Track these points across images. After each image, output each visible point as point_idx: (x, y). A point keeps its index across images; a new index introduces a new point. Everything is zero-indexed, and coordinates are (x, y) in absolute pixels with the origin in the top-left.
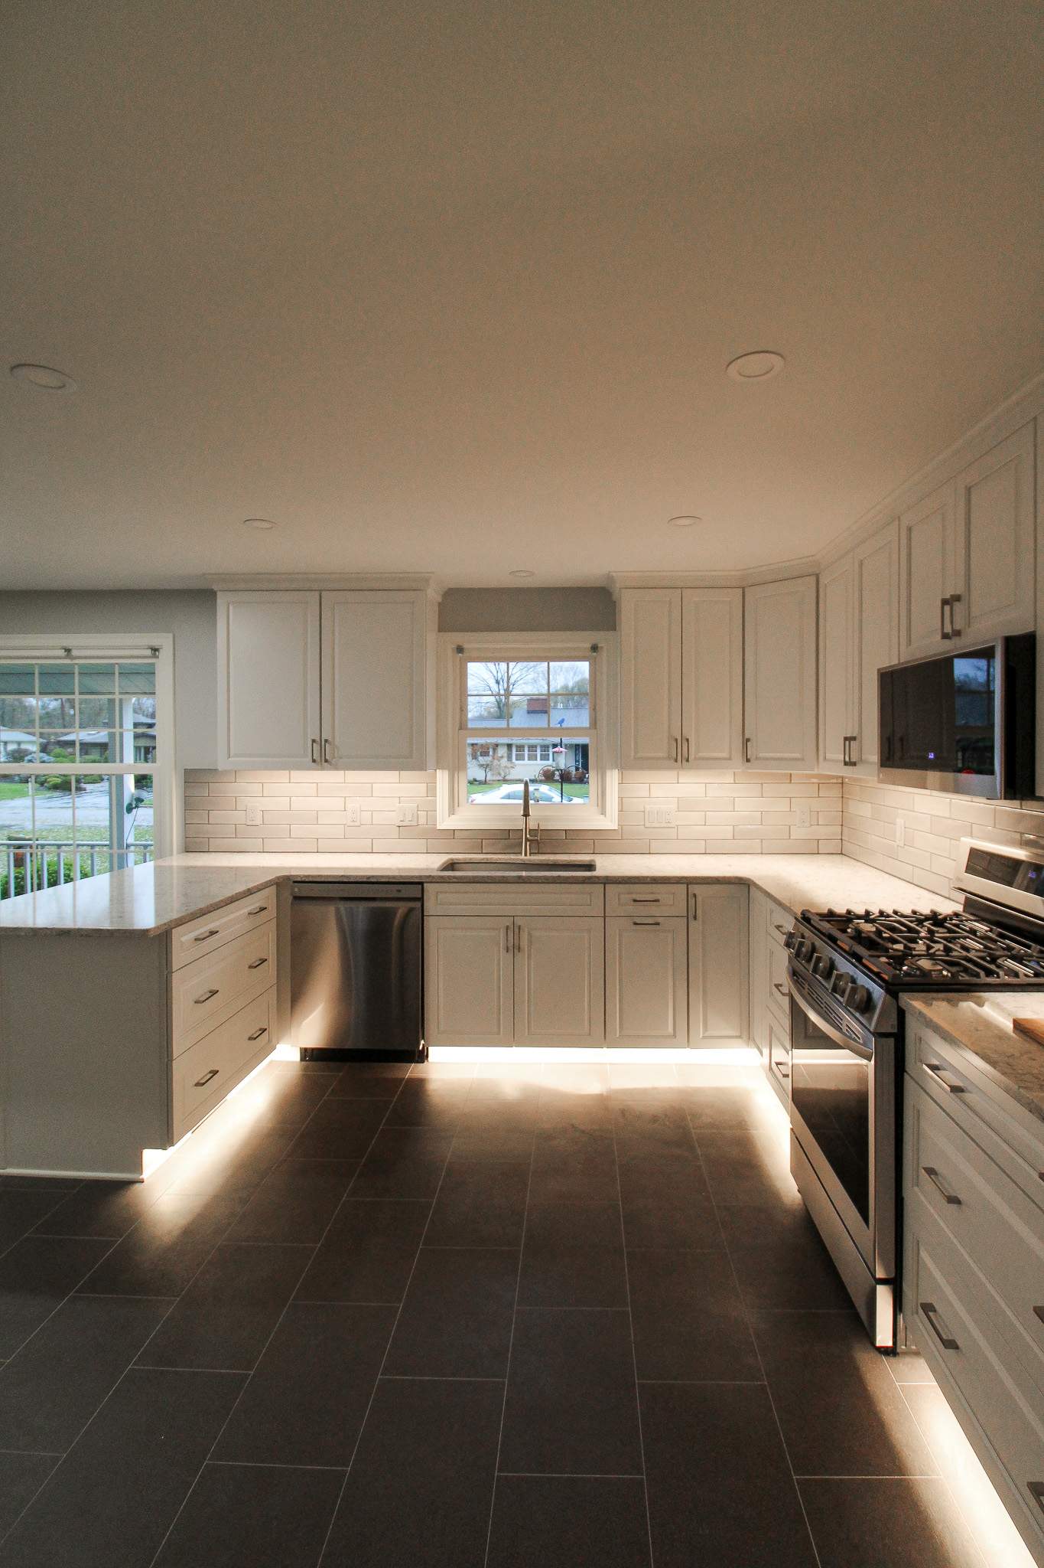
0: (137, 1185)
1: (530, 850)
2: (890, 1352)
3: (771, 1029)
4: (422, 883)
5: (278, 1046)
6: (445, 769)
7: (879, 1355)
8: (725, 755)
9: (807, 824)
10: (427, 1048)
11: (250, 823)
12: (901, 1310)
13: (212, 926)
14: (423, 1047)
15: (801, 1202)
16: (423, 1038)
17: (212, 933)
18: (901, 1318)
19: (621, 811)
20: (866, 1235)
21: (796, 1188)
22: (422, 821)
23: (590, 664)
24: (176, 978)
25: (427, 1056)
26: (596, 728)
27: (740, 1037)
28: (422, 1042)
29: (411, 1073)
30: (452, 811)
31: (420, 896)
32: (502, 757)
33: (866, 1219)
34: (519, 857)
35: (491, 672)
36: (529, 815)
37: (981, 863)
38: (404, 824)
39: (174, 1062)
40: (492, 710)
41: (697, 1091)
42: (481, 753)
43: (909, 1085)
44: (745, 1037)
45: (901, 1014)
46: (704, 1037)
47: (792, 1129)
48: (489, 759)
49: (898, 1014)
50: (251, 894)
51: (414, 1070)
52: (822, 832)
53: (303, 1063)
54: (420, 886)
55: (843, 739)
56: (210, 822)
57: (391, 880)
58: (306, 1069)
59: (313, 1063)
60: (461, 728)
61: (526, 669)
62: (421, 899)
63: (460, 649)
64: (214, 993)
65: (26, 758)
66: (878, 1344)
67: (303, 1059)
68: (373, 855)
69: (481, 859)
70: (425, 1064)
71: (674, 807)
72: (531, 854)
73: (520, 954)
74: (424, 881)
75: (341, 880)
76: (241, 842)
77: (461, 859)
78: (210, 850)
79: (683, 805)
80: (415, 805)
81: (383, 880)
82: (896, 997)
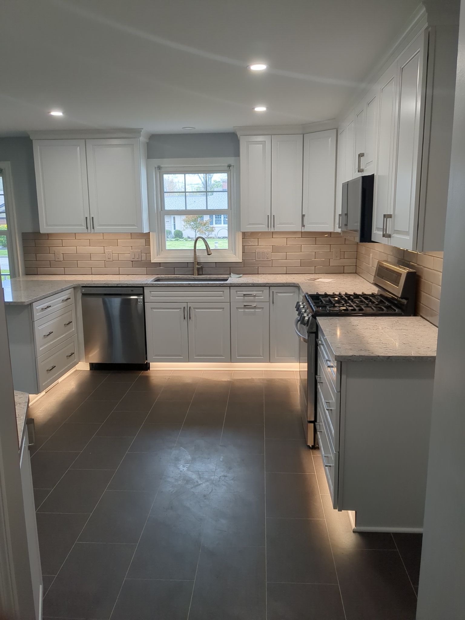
2: (313, 447)
4: (143, 287)
5: (80, 363)
6: (155, 232)
9: (339, 258)
10: (149, 364)
11: (57, 260)
12: (316, 433)
13: (48, 304)
14: (147, 363)
16: (147, 358)
17: (48, 307)
19: (244, 253)
22: (144, 258)
23: (228, 174)
24: (36, 324)
25: (150, 368)
28: (146, 361)
29: (142, 374)
30: (158, 253)
31: (142, 293)
34: (193, 276)
38: (135, 260)
46: (276, 358)
49: (316, 324)
50: (64, 291)
51: (146, 373)
52: (346, 262)
53: (91, 371)
55: (339, 215)
56: (37, 260)
57: (128, 286)
58: (92, 373)
59: (96, 371)
60: (162, 211)
62: (143, 295)
63: (159, 168)
64: (51, 333)
66: (308, 444)
67: (91, 369)
68: (120, 276)
69: (174, 277)
70: (148, 371)
71: (270, 250)
72: (198, 274)
73: (191, 320)
74: (144, 286)
75: (104, 285)
76: (53, 270)
77: (163, 277)
78: (38, 274)
79: (275, 249)
80: (140, 250)
81: (124, 286)
82: (315, 319)
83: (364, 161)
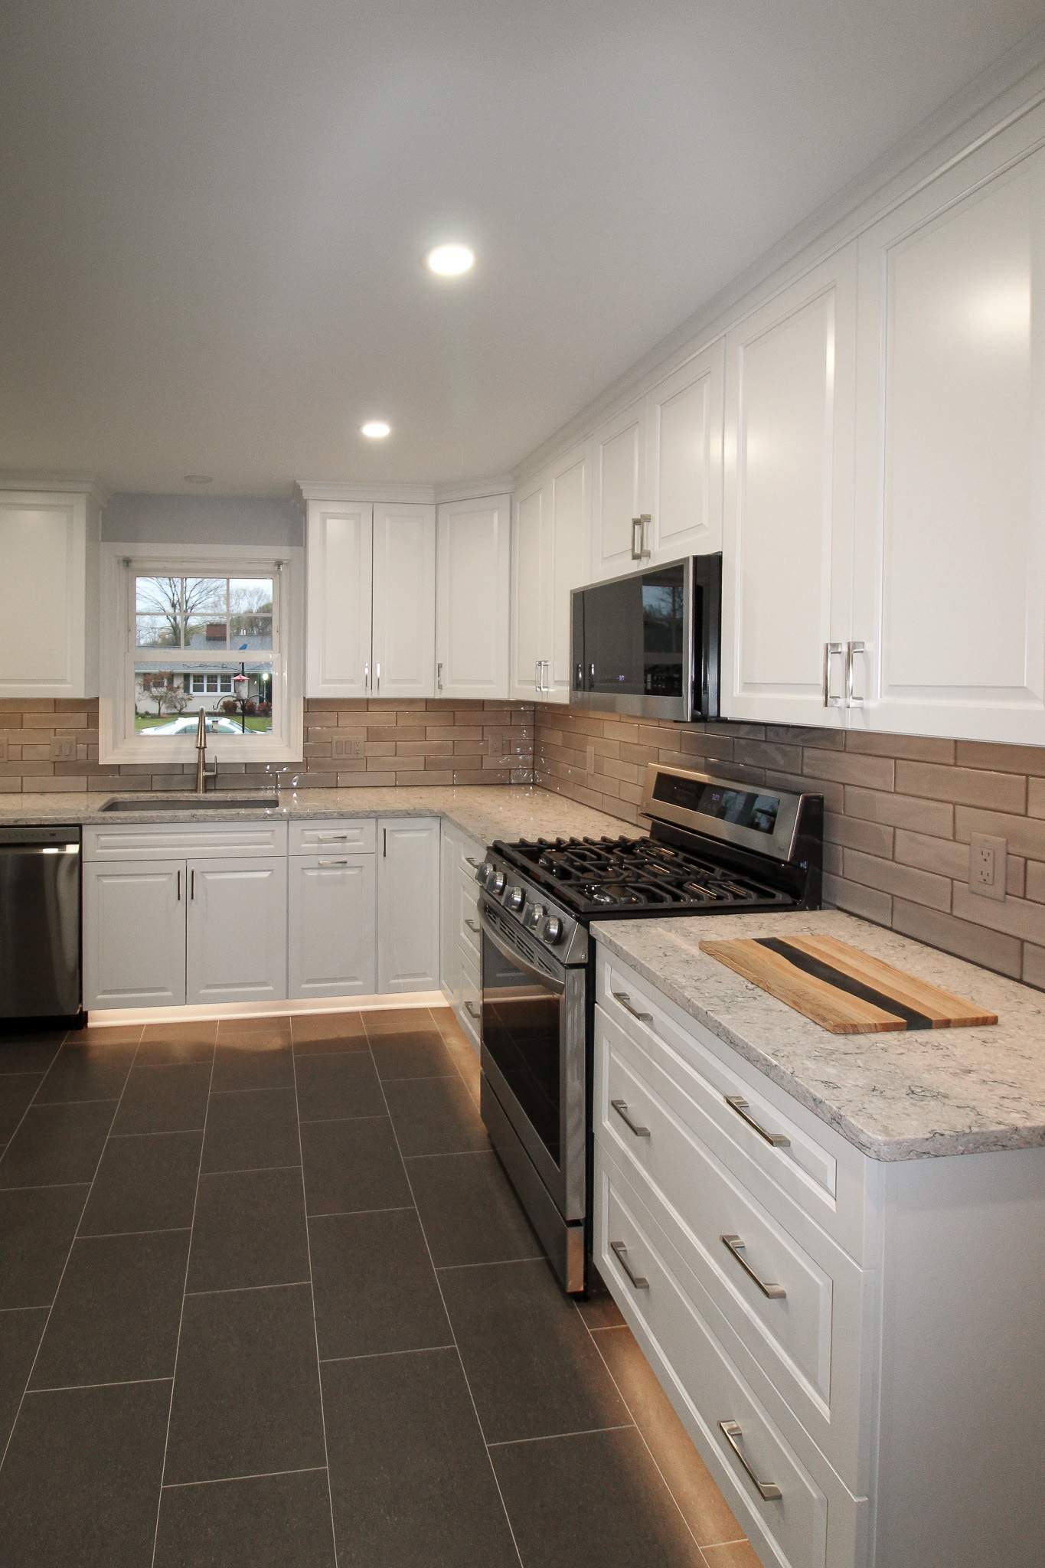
1: (206, 786)
2: (581, 1297)
4: (80, 826)
6: (110, 697)
7: (570, 1301)
9: (499, 754)
10: (87, 1012)
12: (591, 1254)
14: (82, 1010)
16: (82, 1000)
19: (306, 741)
22: (82, 756)
23: (274, 581)
25: (86, 1023)
26: (279, 652)
28: (81, 1005)
29: (68, 1042)
30: (117, 743)
31: (78, 840)
32: (178, 688)
33: (557, 1159)
34: (197, 794)
35: (165, 590)
37: (668, 788)
38: (60, 759)
40: (167, 636)
42: (154, 683)
43: (600, 1014)
45: (592, 943)
47: (483, 1072)
48: (164, 690)
49: (589, 944)
52: (514, 761)
54: (78, 829)
55: (535, 663)
57: (43, 823)
62: (79, 844)
63: (127, 563)
66: (569, 1290)
68: (25, 796)
70: (83, 1030)
71: (362, 737)
72: (206, 791)
73: (194, 902)
74: (83, 822)
77: (126, 798)
79: (373, 735)
80: (74, 737)
81: (34, 823)
82: (587, 926)
83: (653, 532)
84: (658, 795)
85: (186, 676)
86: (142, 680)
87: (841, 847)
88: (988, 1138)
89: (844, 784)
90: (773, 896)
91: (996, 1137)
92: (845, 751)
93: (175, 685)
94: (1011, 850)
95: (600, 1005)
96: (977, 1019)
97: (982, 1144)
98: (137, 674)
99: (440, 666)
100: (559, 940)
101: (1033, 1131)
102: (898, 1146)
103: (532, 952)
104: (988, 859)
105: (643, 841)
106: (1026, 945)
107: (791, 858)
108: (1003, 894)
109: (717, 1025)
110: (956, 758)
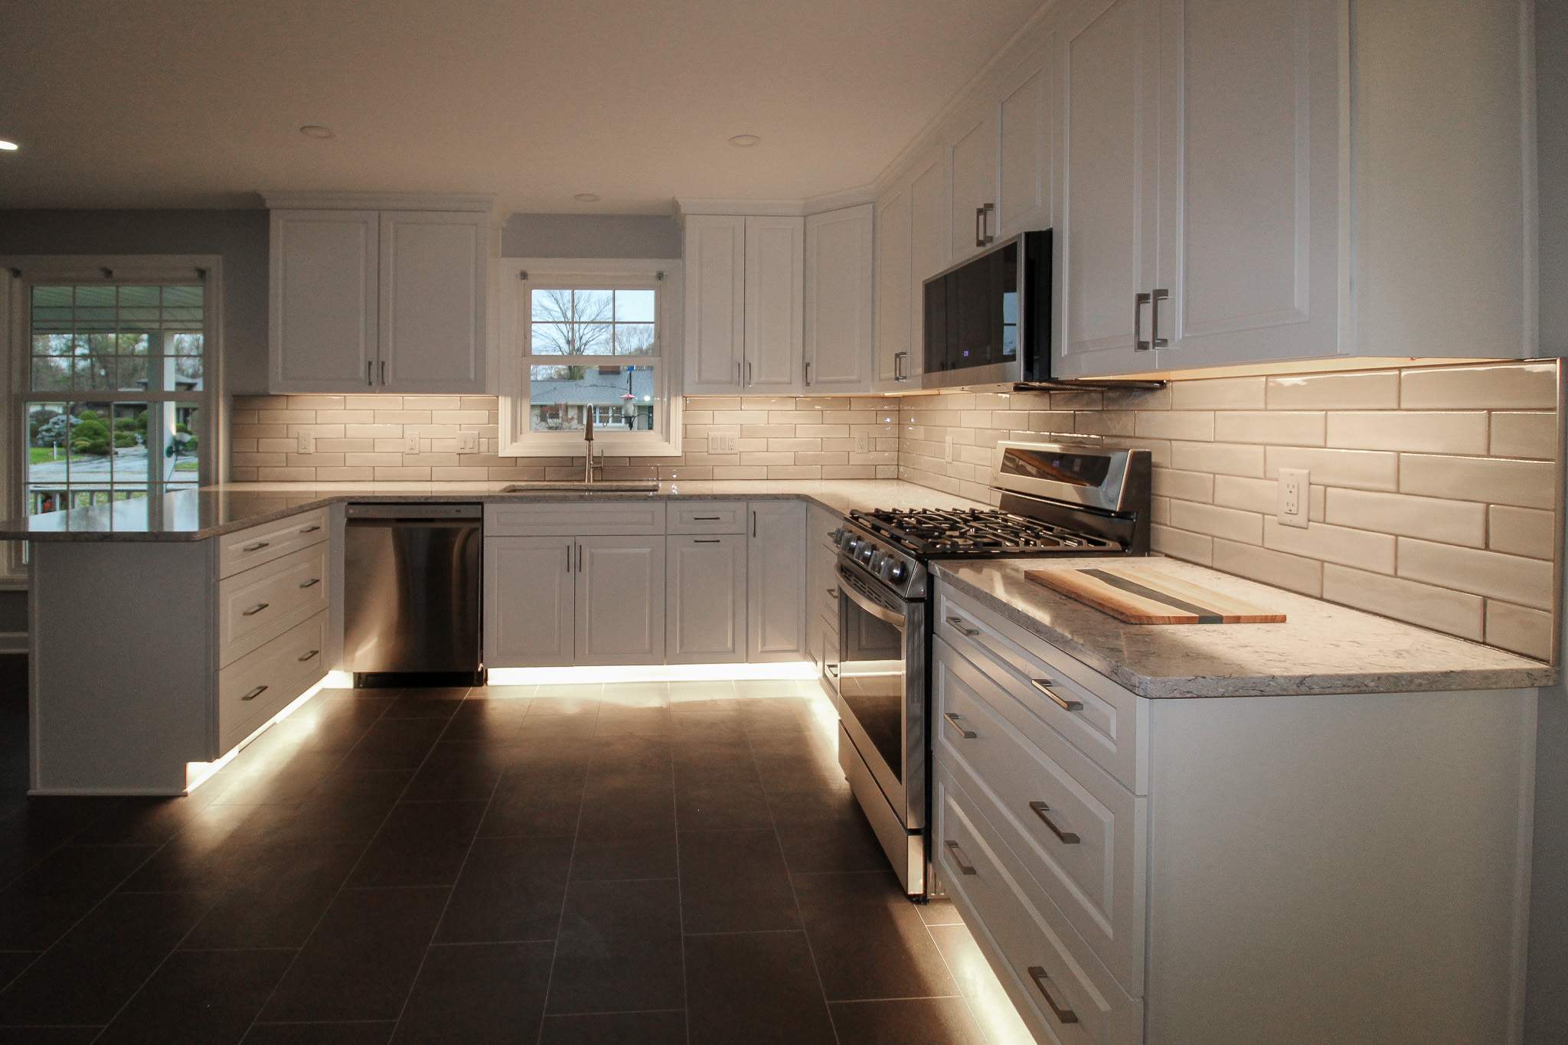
0: (181, 800)
1: (593, 477)
2: (921, 900)
3: (825, 635)
4: (482, 502)
5: (330, 672)
6: (508, 396)
7: (910, 904)
8: (786, 379)
9: (866, 450)
10: (486, 671)
11: (302, 451)
12: (930, 860)
13: (262, 539)
14: (482, 669)
15: (849, 791)
16: (482, 662)
17: (262, 546)
18: (930, 867)
19: (685, 437)
20: (900, 791)
21: (844, 776)
22: (484, 448)
23: (656, 293)
24: (224, 587)
25: (486, 679)
26: (660, 356)
27: (797, 651)
28: (481, 665)
29: (469, 695)
30: (514, 438)
31: (480, 516)
32: (572, 418)
33: (900, 779)
34: (583, 484)
35: (562, 333)
36: (592, 439)
37: (1015, 461)
38: (466, 451)
39: (221, 672)
40: (562, 373)
41: (754, 702)
42: (550, 415)
43: (937, 642)
44: (802, 650)
45: (930, 580)
46: (762, 652)
47: (840, 721)
48: (560, 420)
49: (928, 578)
50: (303, 512)
51: (471, 693)
52: (879, 457)
53: (357, 690)
54: (480, 507)
55: (894, 356)
56: (260, 450)
57: (450, 500)
58: (360, 695)
59: (366, 690)
60: (524, 355)
61: (598, 329)
62: (481, 520)
63: (524, 275)
64: (263, 607)
65: (52, 420)
66: (911, 892)
67: (357, 685)
68: (433, 483)
69: (544, 486)
70: (484, 687)
71: (738, 434)
72: (594, 481)
73: (581, 573)
75: (398, 500)
76: (293, 471)
77: (523, 486)
78: (260, 480)
79: (746, 432)
80: (477, 432)
81: (442, 501)
82: (925, 564)
83: (996, 218)
84: (1005, 469)
85: (580, 408)
86: (539, 411)
87: (1168, 499)
88: (1247, 683)
89: (1170, 440)
90: (1104, 544)
91: (1254, 683)
92: (1171, 410)
93: (570, 417)
94: (1313, 480)
95: (937, 635)
96: (1266, 617)
97: (1242, 688)
98: (533, 406)
99: (808, 365)
100: (901, 580)
101: (1290, 680)
102: (1163, 685)
103: (880, 597)
104: (1293, 490)
105: (993, 512)
106: (1326, 564)
107: (1120, 508)
108: (1306, 519)
109: (1026, 619)
110: (1266, 404)
